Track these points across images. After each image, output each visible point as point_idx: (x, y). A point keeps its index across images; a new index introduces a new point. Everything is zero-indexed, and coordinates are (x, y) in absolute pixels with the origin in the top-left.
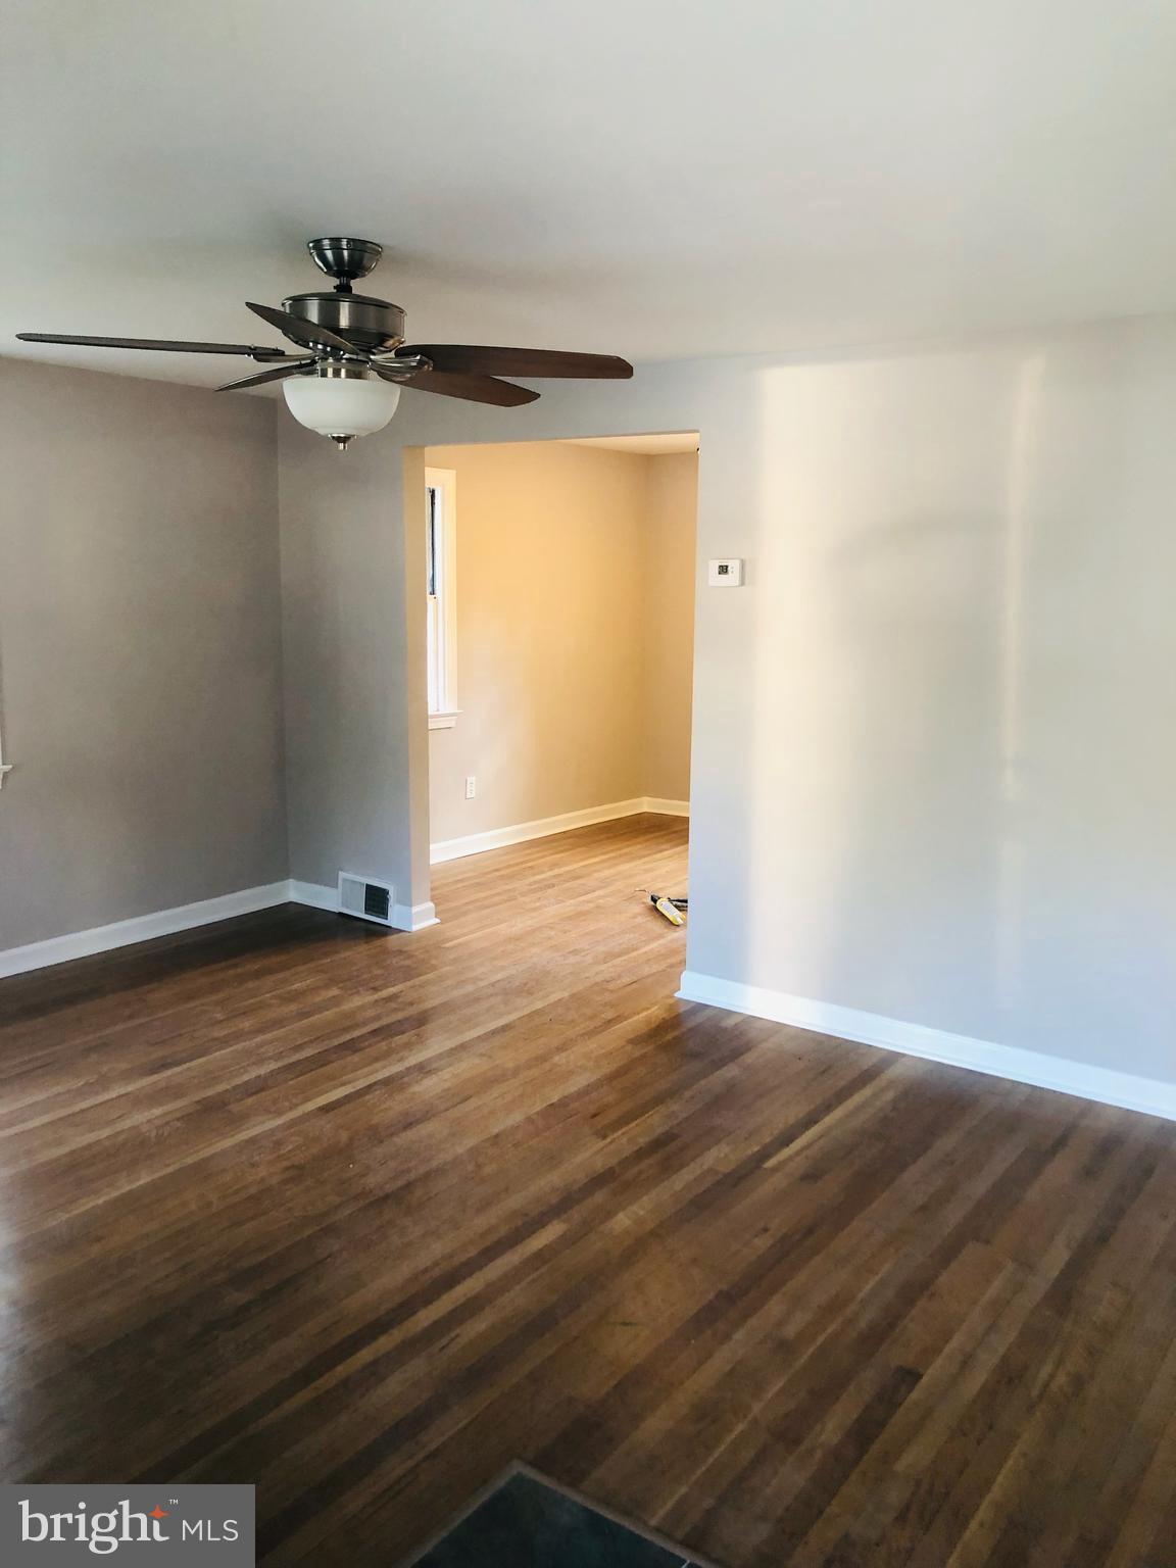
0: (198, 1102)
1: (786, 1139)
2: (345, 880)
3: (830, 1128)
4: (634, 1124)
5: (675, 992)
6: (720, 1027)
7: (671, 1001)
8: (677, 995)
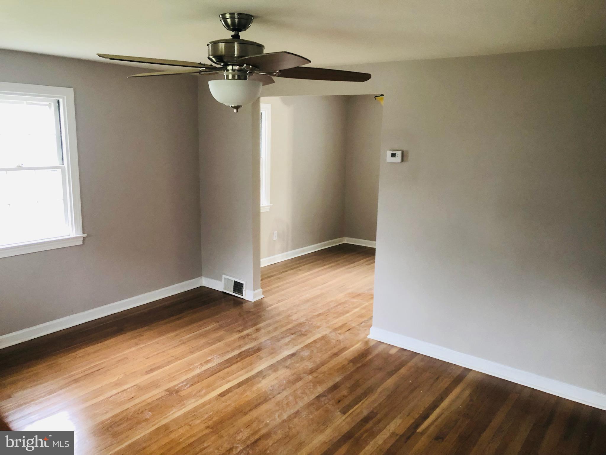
0: (166, 390)
1: (425, 416)
2: (225, 278)
3: (445, 410)
4: (357, 406)
5: (368, 335)
6: (390, 354)
7: (366, 340)
8: (369, 337)
